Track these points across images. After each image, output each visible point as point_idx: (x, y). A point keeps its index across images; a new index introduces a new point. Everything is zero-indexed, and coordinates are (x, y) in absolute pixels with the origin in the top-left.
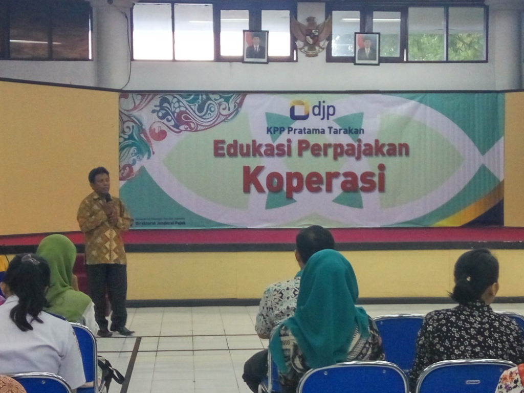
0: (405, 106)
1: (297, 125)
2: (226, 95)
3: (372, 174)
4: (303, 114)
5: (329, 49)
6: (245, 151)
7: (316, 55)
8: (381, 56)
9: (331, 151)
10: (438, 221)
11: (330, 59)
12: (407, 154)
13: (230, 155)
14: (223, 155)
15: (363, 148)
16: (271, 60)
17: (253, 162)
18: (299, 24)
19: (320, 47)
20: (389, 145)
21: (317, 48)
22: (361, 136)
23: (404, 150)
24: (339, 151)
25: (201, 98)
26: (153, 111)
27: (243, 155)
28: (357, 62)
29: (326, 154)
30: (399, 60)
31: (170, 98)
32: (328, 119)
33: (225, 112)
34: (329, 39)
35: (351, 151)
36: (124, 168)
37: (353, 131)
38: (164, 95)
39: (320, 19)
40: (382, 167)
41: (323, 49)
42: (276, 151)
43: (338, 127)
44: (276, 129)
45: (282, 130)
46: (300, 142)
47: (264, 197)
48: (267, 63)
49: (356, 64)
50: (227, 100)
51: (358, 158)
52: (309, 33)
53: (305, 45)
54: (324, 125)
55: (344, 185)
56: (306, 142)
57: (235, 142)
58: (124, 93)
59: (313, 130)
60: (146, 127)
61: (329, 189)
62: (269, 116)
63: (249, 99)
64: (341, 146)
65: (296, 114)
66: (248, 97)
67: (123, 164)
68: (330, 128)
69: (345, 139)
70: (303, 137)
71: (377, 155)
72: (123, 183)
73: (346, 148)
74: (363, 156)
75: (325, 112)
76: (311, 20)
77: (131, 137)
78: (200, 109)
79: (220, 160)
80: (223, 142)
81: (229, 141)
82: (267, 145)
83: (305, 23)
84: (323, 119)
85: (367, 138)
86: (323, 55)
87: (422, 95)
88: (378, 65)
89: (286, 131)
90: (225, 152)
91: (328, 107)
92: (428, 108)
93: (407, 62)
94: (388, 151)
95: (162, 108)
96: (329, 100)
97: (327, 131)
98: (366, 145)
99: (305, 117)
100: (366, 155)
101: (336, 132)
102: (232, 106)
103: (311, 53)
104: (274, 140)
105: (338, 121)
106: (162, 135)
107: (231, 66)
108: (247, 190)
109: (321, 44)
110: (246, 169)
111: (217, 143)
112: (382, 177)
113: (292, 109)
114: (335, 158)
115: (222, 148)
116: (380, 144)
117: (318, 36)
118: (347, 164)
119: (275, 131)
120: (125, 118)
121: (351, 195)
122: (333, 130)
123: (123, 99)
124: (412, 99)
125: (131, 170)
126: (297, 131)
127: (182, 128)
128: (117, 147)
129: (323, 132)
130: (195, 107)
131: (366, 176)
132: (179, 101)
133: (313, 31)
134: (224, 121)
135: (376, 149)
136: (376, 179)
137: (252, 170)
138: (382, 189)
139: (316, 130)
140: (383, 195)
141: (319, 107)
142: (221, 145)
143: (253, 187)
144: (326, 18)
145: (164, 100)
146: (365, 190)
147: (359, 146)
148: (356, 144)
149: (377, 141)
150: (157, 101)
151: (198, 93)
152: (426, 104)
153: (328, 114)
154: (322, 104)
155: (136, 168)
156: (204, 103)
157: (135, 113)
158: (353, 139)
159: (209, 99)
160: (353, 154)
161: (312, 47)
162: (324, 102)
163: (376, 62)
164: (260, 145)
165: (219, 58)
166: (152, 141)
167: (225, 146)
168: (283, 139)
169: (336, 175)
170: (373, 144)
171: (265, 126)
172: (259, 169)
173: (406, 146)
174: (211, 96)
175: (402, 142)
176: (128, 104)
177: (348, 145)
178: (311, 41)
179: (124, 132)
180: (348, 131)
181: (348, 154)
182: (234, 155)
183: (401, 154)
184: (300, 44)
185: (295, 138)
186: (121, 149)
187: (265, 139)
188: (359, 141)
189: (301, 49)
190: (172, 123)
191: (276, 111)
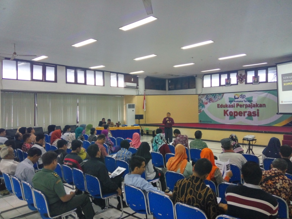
0: (264, 94)
1: (236, 100)
2: (220, 94)
3: (255, 112)
4: (237, 97)
5: (246, 81)
6: (224, 106)
7: (242, 83)
9: (244, 106)
10: (274, 124)
11: (246, 83)
12: (265, 106)
13: (221, 107)
14: (219, 107)
15: (253, 105)
17: (226, 109)
18: (238, 76)
20: (260, 104)
22: (252, 102)
23: (264, 106)
24: (247, 106)
25: (214, 95)
26: (205, 98)
27: (224, 107)
29: (243, 107)
30: (265, 82)
31: (208, 95)
32: (244, 98)
33: (220, 98)
34: (246, 78)
35: (249, 106)
36: (200, 110)
38: (207, 95)
40: (258, 110)
41: (244, 81)
42: (231, 106)
43: (246, 100)
45: (232, 101)
46: (237, 104)
47: (228, 117)
50: (220, 95)
51: (252, 108)
54: (243, 100)
55: (248, 115)
56: (238, 104)
57: (222, 104)
58: (199, 95)
60: (204, 102)
61: (244, 115)
62: (229, 98)
63: (225, 95)
64: (247, 105)
65: (236, 97)
66: (225, 94)
67: (199, 110)
68: (244, 100)
69: (248, 103)
70: (237, 103)
71: (256, 107)
72: (199, 113)
73: (248, 105)
74: (253, 107)
75: (243, 96)
77: (201, 104)
78: (214, 97)
79: (219, 108)
80: (219, 104)
81: (221, 104)
82: (229, 105)
83: (240, 76)
84: (242, 98)
85: (254, 103)
86: (244, 83)
87: (269, 91)
89: (233, 101)
91: (244, 95)
92: (271, 94)
94: (260, 106)
95: (207, 97)
96: (244, 94)
97: (243, 101)
98: (253, 104)
99: (238, 98)
100: (254, 107)
102: (221, 96)
104: (231, 104)
105: (246, 99)
106: (207, 103)
107: (222, 87)
108: (225, 115)
110: (224, 110)
111: (218, 105)
112: (258, 113)
113: (235, 96)
114: (246, 108)
115: (219, 106)
116: (257, 104)
117: (242, 78)
118: (249, 109)
120: (200, 100)
121: (250, 117)
123: (199, 96)
124: (266, 92)
125: (201, 111)
127: (211, 101)
130: (213, 97)
131: (253, 112)
132: (210, 96)
134: (219, 100)
135: (256, 105)
136: (256, 113)
137: (226, 110)
138: (258, 116)
140: (258, 117)
141: (241, 95)
143: (226, 115)
144: (245, 73)
145: (207, 96)
146: (253, 116)
147: (252, 105)
148: (251, 104)
149: (256, 104)
150: (206, 96)
151: (214, 94)
155: (202, 110)
156: (215, 96)
157: (202, 99)
158: (250, 103)
159: (216, 95)
160: (250, 107)
164: (228, 105)
165: (220, 85)
166: (205, 105)
167: (220, 105)
168: (233, 103)
169: (246, 112)
170: (255, 104)
171: (229, 100)
172: (227, 110)
173: (265, 105)
174: (217, 94)
175: (264, 104)
176: (200, 97)
177: (249, 105)
178: (241, 80)
179: (199, 103)
180: (249, 101)
181: (249, 107)
182: (222, 107)
183: (263, 107)
184: (238, 80)
185: (236, 103)
186: (199, 106)
187: (228, 104)
188: (252, 103)
190: (209, 101)
191: (231, 97)
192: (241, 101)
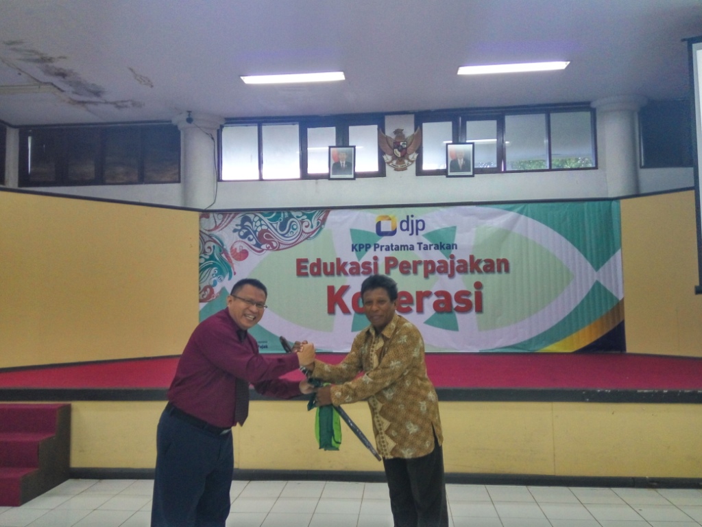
0: (502, 219)
1: (384, 241)
2: (308, 211)
3: (467, 293)
4: (390, 229)
5: (419, 162)
6: (329, 270)
7: (404, 169)
8: (475, 167)
9: (421, 269)
10: (546, 345)
11: (420, 172)
12: (507, 270)
13: (314, 274)
14: (306, 274)
15: (457, 264)
16: (357, 176)
17: (337, 282)
18: (387, 138)
19: (409, 160)
20: (486, 261)
21: (406, 161)
22: (453, 252)
23: (503, 266)
24: (431, 269)
25: (282, 215)
26: (235, 231)
27: (327, 274)
28: (450, 174)
29: (415, 272)
30: (497, 170)
31: (251, 216)
32: (417, 234)
33: (307, 230)
34: (419, 151)
35: (443, 268)
36: (205, 289)
37: (445, 246)
38: (245, 214)
39: (409, 131)
40: (478, 285)
41: (412, 162)
42: (362, 270)
43: (428, 243)
44: (361, 246)
45: (368, 247)
46: (388, 260)
47: (349, 319)
48: (354, 179)
49: (448, 176)
50: (310, 217)
51: (451, 276)
52: (397, 145)
53: (393, 159)
54: (413, 240)
55: (436, 305)
56: (394, 259)
57: (319, 260)
58: (205, 213)
59: (401, 246)
60: (228, 246)
61: (420, 310)
62: (354, 232)
63: (332, 216)
64: (432, 263)
65: (383, 229)
66: (332, 212)
67: (203, 286)
68: (420, 244)
69: (436, 256)
70: (391, 254)
71: (472, 272)
72: (203, 305)
73: (437, 265)
74: (457, 274)
75: (413, 226)
76: (398, 132)
77: (212, 257)
78: (283, 227)
79: (303, 279)
80: (306, 261)
81: (312, 260)
82: (352, 263)
83: (393, 137)
84: (411, 234)
85: (461, 254)
86: (412, 168)
87: (522, 206)
88: (473, 176)
89: (373, 248)
90: (308, 271)
91: (417, 221)
92: (530, 220)
93: (505, 172)
94: (485, 268)
95: (243, 227)
96: (418, 214)
97: (416, 247)
98: (459, 261)
99: (393, 233)
100: (460, 272)
101: (426, 248)
102: (315, 222)
103: (399, 166)
104: (359, 258)
105: (428, 236)
106: (244, 255)
107: (317, 183)
108: (331, 311)
109: (411, 157)
110: (331, 289)
111: (299, 261)
112: (479, 297)
113: (378, 225)
114: (426, 276)
115: (305, 267)
116: (476, 259)
117: (406, 149)
118: (439, 283)
119: (360, 248)
120: (207, 238)
121: (445, 316)
122: (422, 246)
123: (204, 219)
124: (510, 210)
125: (212, 291)
126: (384, 248)
127: (264, 247)
128: (197, 268)
129: (412, 248)
130: (277, 225)
131: (461, 295)
132: (260, 220)
133: (401, 143)
134: (306, 239)
135: (471, 266)
136: (472, 298)
137: (337, 289)
138: (479, 309)
139: (404, 246)
140: (481, 316)
141: (407, 222)
142: (303, 264)
143: (338, 308)
144: (416, 130)
145: (246, 219)
146: (459, 310)
147: (452, 263)
148: (448, 261)
149: (472, 257)
150: (238, 220)
151: (279, 211)
152: (527, 215)
153: (417, 229)
154: (411, 219)
155: (217, 289)
156: (286, 220)
157: (217, 233)
158: (446, 256)
159: (291, 216)
160: (445, 272)
161: (400, 160)
162: (412, 216)
163: (471, 173)
164: (345, 264)
165: (305, 175)
166: (234, 261)
167: (308, 265)
168: (368, 256)
169: (428, 294)
170: (468, 260)
171: (350, 243)
172: (344, 289)
173: (505, 262)
174: (294, 214)
175: (501, 258)
176: (209, 223)
177: (439, 262)
178: (399, 154)
179: (205, 252)
180: (440, 247)
181: (440, 272)
182: (318, 274)
183: (499, 271)
184: (387, 158)
185: (382, 255)
186: (201, 271)
187: (350, 257)
188: (452, 257)
189: (388, 163)
190: (254, 242)
191: (361, 227)
192: (404, 247)
